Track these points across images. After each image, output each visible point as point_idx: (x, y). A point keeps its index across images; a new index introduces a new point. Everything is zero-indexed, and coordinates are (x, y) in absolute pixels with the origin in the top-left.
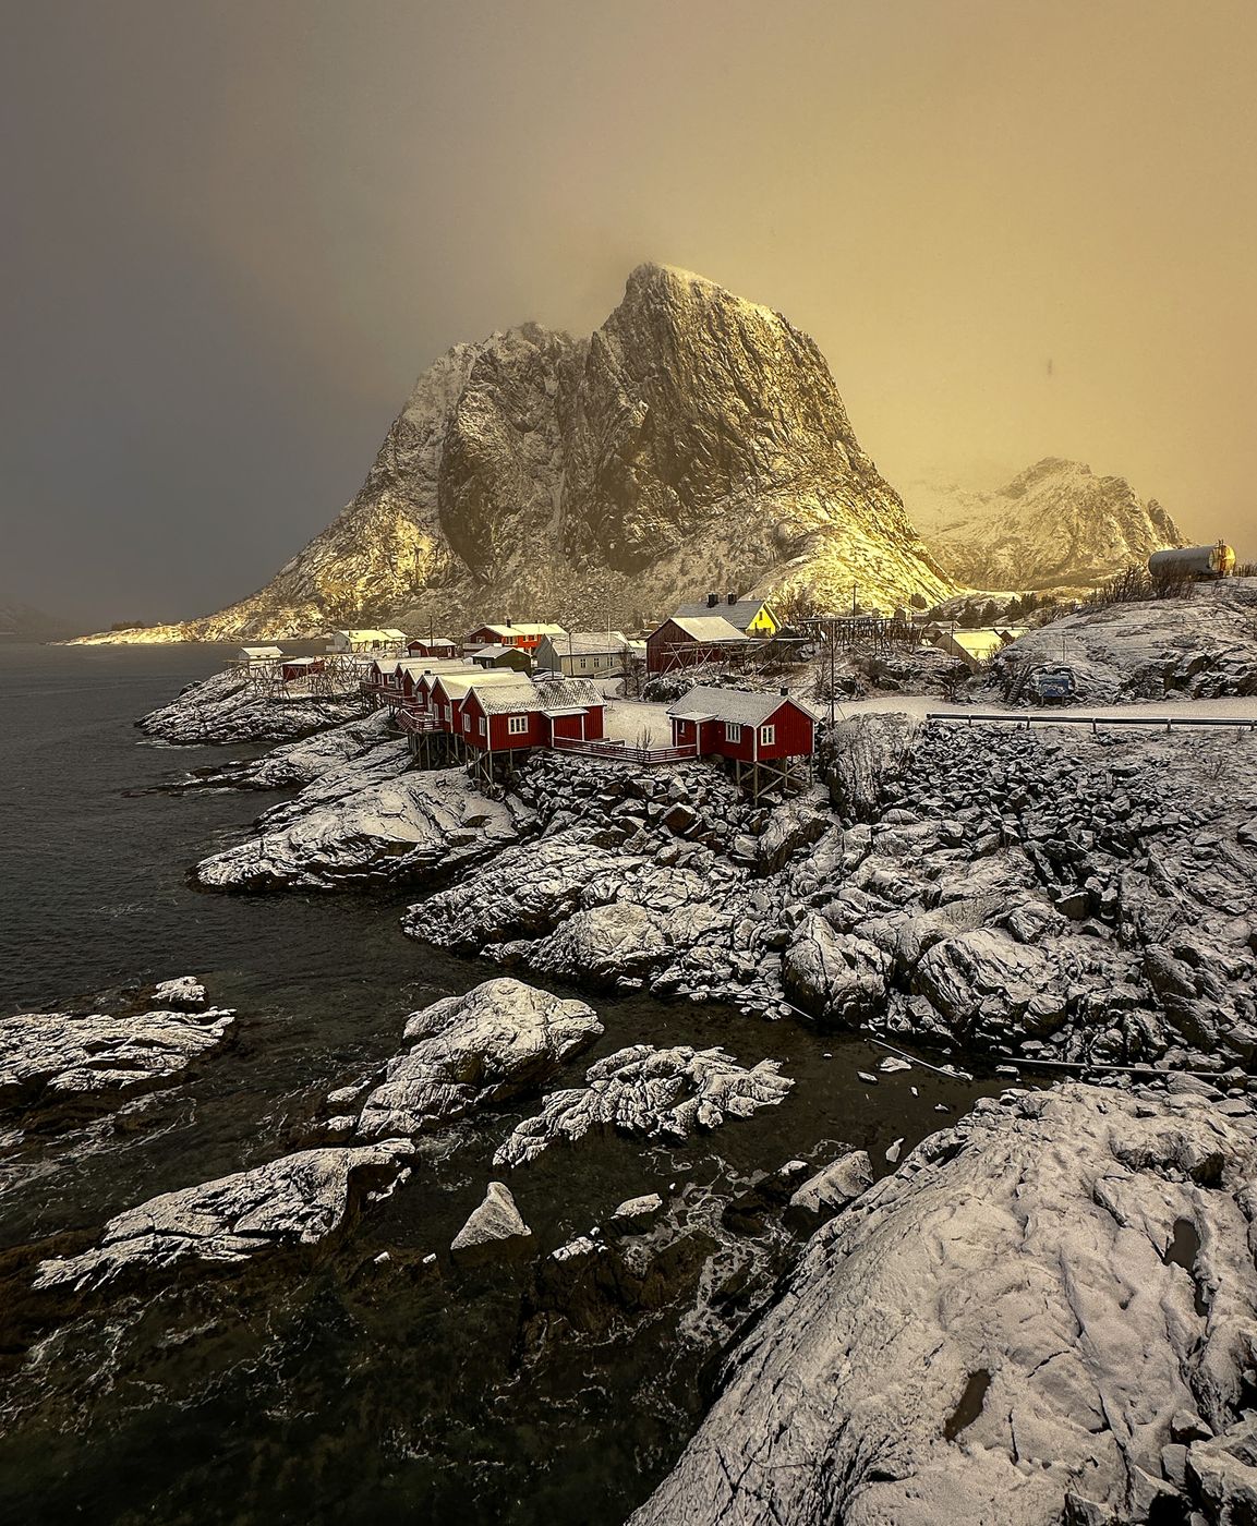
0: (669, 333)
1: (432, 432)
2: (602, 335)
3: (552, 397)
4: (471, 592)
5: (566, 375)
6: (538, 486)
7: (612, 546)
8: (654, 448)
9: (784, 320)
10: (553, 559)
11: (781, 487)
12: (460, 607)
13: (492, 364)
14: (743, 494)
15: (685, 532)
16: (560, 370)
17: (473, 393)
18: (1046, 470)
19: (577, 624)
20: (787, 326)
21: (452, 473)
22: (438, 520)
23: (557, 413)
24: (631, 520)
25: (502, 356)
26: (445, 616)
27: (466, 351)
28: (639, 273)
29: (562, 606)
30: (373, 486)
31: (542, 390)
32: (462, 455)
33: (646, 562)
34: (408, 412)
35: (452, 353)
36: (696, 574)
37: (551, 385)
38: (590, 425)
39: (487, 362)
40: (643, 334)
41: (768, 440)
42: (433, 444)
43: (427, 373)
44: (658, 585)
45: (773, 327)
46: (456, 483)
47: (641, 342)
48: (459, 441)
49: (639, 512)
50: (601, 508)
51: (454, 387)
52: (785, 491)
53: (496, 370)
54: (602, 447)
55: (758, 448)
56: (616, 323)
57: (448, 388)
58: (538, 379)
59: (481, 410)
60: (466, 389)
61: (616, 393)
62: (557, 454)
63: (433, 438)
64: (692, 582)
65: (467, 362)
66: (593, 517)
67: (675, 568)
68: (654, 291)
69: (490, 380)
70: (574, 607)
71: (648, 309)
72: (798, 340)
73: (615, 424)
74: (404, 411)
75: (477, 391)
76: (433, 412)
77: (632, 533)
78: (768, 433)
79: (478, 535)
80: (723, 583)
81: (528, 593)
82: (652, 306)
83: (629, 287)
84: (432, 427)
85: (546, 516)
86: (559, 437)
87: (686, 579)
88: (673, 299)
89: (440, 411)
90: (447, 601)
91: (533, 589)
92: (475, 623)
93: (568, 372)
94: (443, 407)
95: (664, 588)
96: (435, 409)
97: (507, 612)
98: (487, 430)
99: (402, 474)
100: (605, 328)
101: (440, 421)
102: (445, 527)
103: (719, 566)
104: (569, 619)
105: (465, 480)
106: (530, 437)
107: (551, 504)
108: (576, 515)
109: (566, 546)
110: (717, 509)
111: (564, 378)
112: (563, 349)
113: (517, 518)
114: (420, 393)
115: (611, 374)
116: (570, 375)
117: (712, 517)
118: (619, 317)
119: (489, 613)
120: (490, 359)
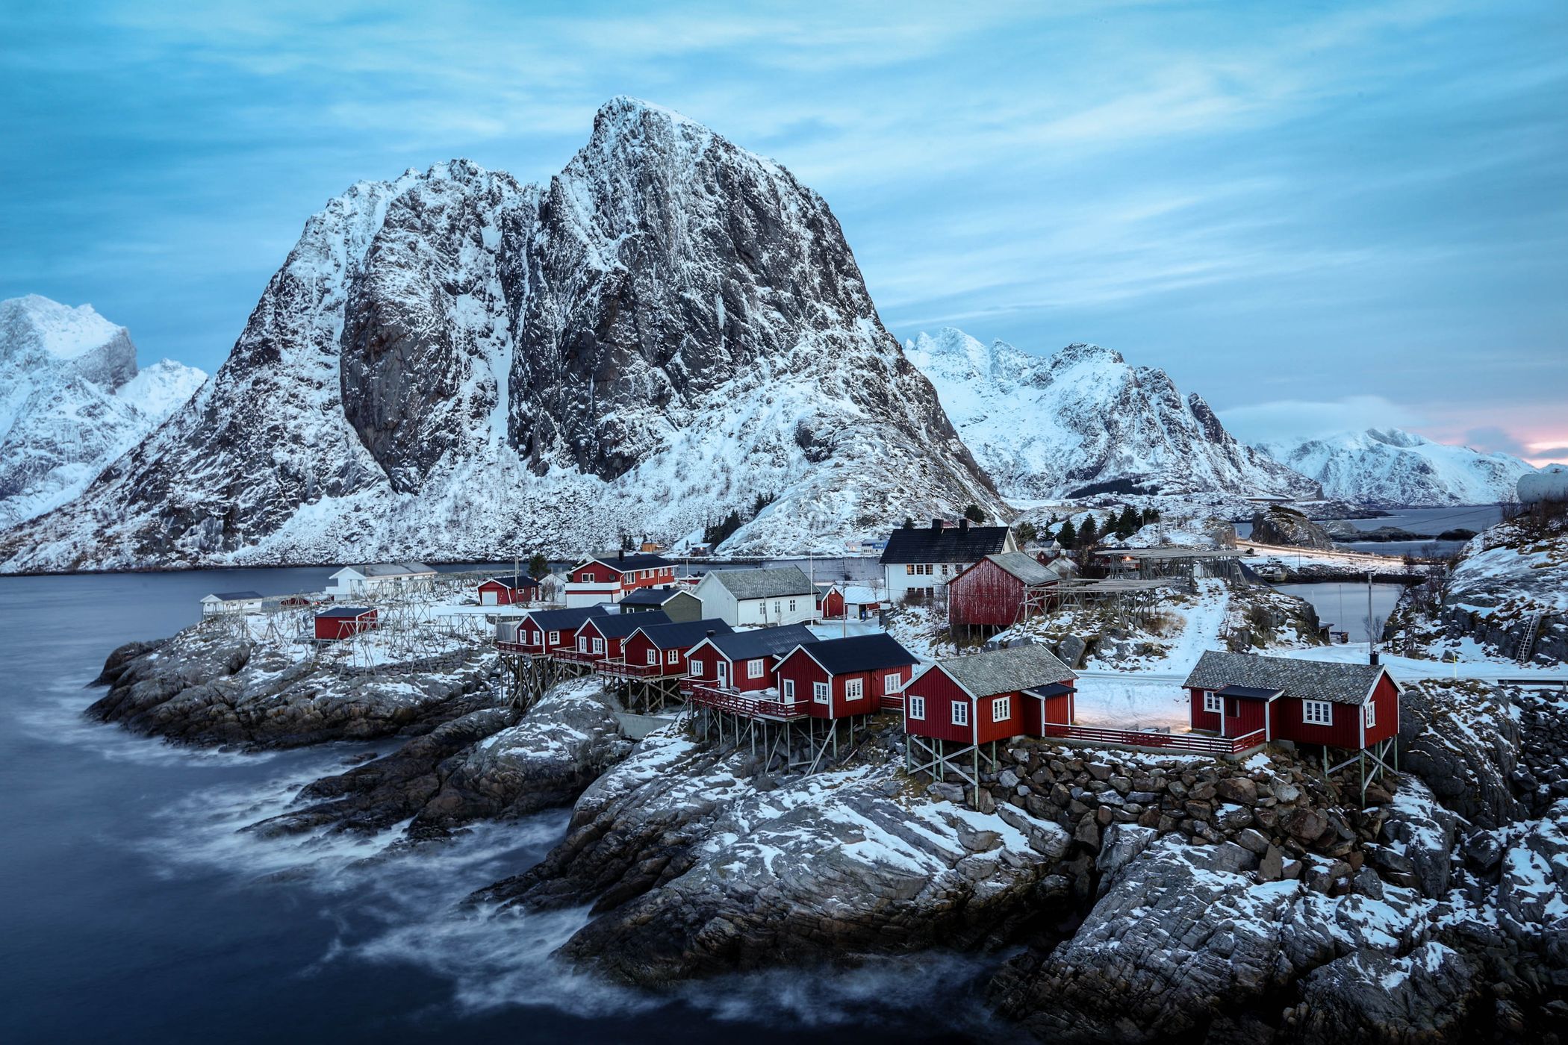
0: (651, 182)
1: (328, 291)
2: (564, 179)
3: (491, 252)
4: (386, 502)
5: (512, 225)
6: (477, 364)
7: (582, 442)
8: (636, 321)
9: (788, 174)
10: (502, 458)
11: (797, 371)
12: (372, 522)
13: (414, 208)
14: (750, 379)
15: (677, 425)
16: (504, 220)
17: (390, 245)
18: (1074, 357)
19: (542, 545)
20: (792, 181)
21: (357, 347)
22: (340, 407)
23: (502, 274)
24: (607, 410)
25: (429, 199)
26: (353, 535)
27: (373, 189)
28: (610, 108)
29: (517, 520)
30: (243, 360)
31: (478, 241)
32: (377, 323)
33: (629, 462)
34: (296, 264)
35: (353, 193)
36: (695, 479)
37: (492, 236)
38: (551, 290)
39: (406, 205)
40: (618, 181)
41: (776, 315)
42: (329, 309)
43: (319, 216)
44: (648, 494)
45: (776, 181)
46: (366, 358)
47: (616, 191)
48: (372, 306)
49: (617, 401)
50: (567, 393)
51: (356, 232)
52: (802, 376)
53: (418, 216)
54: (566, 317)
55: (766, 324)
56: (580, 166)
57: (349, 237)
58: (473, 229)
59: (400, 266)
60: (377, 238)
61: (583, 251)
62: (501, 323)
63: (328, 300)
64: (693, 490)
65: (374, 205)
66: (554, 406)
67: (669, 470)
68: (632, 132)
69: (412, 227)
70: (534, 522)
71: (624, 150)
72: (806, 197)
73: (583, 290)
74: (287, 264)
75: (392, 241)
76: (328, 267)
77: (611, 425)
78: (779, 307)
79: (397, 426)
80: (733, 490)
81: (470, 504)
82: (629, 149)
83: (597, 125)
84: (328, 284)
85: (491, 403)
86: (503, 302)
87: (685, 486)
88: (656, 141)
89: (338, 265)
90: (355, 514)
91: (476, 499)
92: (397, 545)
93: (514, 221)
94: (343, 261)
95: (656, 498)
96: (331, 262)
97: (442, 529)
98: (410, 292)
99: (286, 344)
100: (568, 170)
101: (339, 277)
102: (351, 416)
103: (726, 470)
104: (528, 539)
105: (379, 356)
106: (465, 300)
107: (495, 388)
108: (533, 402)
109: (521, 441)
110: (716, 396)
111: (510, 230)
112: (505, 194)
113: (451, 404)
114: (311, 240)
115: (577, 227)
116: (517, 225)
117: (712, 407)
118: (586, 159)
119: (417, 530)
120: (414, 203)
